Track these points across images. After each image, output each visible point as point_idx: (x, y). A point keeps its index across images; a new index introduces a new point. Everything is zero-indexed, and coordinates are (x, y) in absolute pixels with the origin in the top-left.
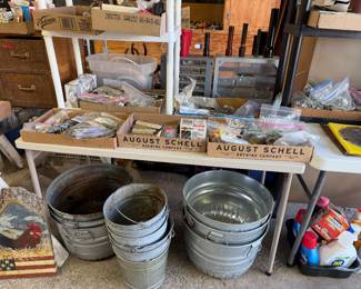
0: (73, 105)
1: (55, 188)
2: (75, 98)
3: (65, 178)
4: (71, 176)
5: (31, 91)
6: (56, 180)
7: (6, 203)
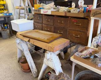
0: (94, 47)
1: (77, 77)
2: (96, 44)
3: (82, 74)
4: (84, 73)
5: (78, 37)
6: (78, 74)
7: (61, 78)
